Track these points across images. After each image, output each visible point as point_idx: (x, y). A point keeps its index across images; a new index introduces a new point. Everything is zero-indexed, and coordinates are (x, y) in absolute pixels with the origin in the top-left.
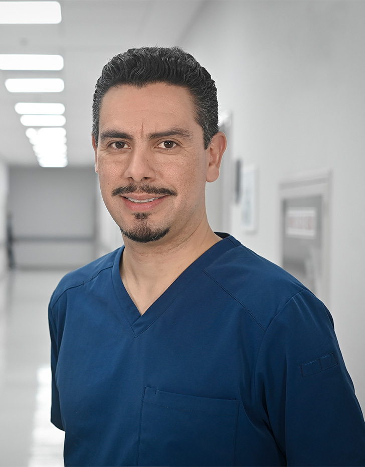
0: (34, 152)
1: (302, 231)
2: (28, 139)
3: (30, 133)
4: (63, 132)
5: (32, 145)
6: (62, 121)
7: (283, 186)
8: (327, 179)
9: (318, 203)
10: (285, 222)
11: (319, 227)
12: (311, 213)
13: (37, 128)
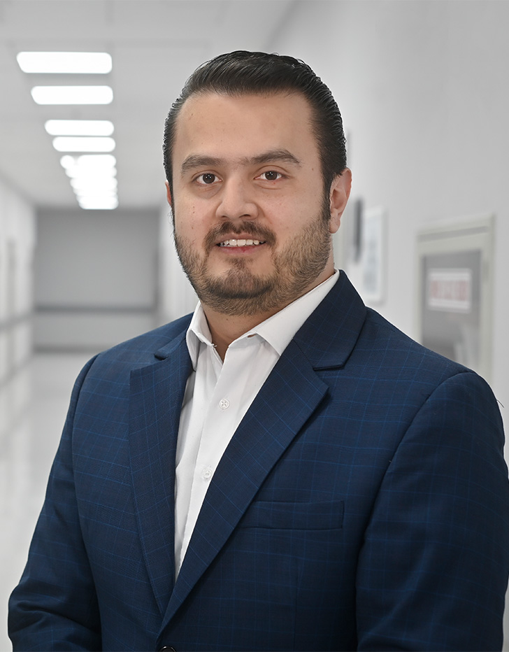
0: (71, 188)
1: (451, 302)
2: (64, 170)
3: (66, 162)
4: (112, 160)
5: (69, 179)
6: (110, 145)
7: (423, 237)
8: (489, 228)
9: (474, 262)
10: (425, 289)
11: (476, 297)
12: (465, 276)
13: (76, 154)
